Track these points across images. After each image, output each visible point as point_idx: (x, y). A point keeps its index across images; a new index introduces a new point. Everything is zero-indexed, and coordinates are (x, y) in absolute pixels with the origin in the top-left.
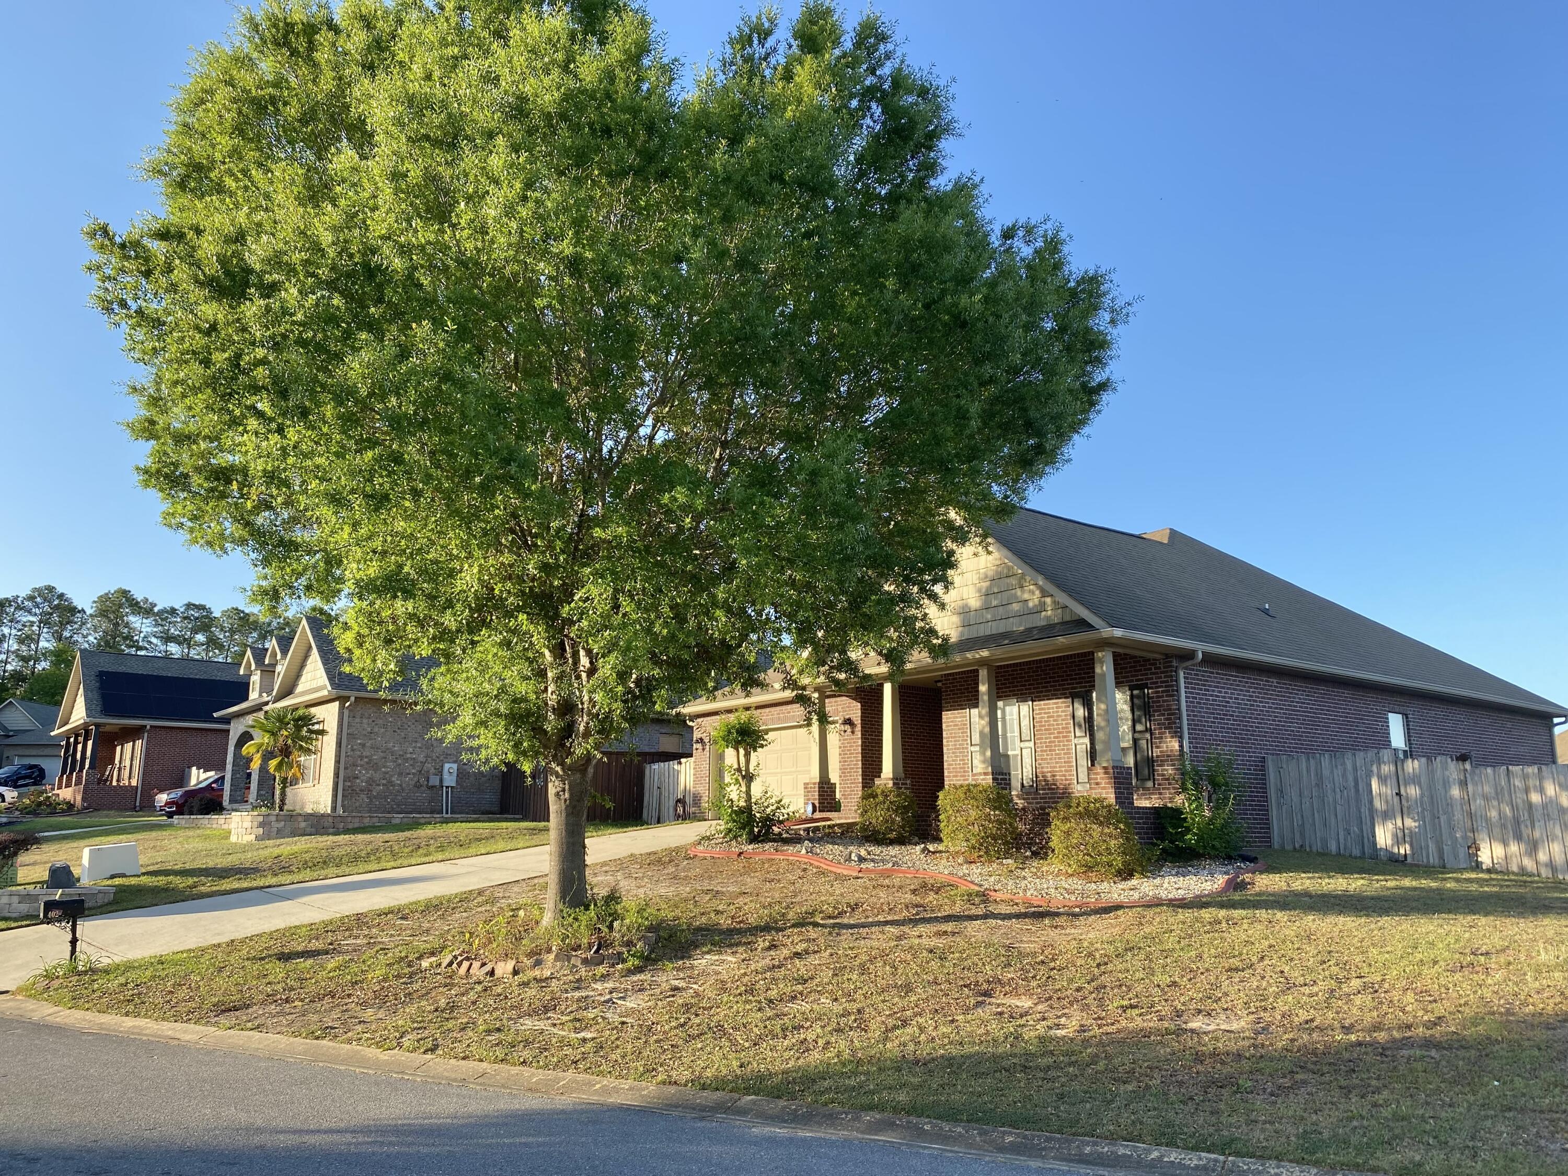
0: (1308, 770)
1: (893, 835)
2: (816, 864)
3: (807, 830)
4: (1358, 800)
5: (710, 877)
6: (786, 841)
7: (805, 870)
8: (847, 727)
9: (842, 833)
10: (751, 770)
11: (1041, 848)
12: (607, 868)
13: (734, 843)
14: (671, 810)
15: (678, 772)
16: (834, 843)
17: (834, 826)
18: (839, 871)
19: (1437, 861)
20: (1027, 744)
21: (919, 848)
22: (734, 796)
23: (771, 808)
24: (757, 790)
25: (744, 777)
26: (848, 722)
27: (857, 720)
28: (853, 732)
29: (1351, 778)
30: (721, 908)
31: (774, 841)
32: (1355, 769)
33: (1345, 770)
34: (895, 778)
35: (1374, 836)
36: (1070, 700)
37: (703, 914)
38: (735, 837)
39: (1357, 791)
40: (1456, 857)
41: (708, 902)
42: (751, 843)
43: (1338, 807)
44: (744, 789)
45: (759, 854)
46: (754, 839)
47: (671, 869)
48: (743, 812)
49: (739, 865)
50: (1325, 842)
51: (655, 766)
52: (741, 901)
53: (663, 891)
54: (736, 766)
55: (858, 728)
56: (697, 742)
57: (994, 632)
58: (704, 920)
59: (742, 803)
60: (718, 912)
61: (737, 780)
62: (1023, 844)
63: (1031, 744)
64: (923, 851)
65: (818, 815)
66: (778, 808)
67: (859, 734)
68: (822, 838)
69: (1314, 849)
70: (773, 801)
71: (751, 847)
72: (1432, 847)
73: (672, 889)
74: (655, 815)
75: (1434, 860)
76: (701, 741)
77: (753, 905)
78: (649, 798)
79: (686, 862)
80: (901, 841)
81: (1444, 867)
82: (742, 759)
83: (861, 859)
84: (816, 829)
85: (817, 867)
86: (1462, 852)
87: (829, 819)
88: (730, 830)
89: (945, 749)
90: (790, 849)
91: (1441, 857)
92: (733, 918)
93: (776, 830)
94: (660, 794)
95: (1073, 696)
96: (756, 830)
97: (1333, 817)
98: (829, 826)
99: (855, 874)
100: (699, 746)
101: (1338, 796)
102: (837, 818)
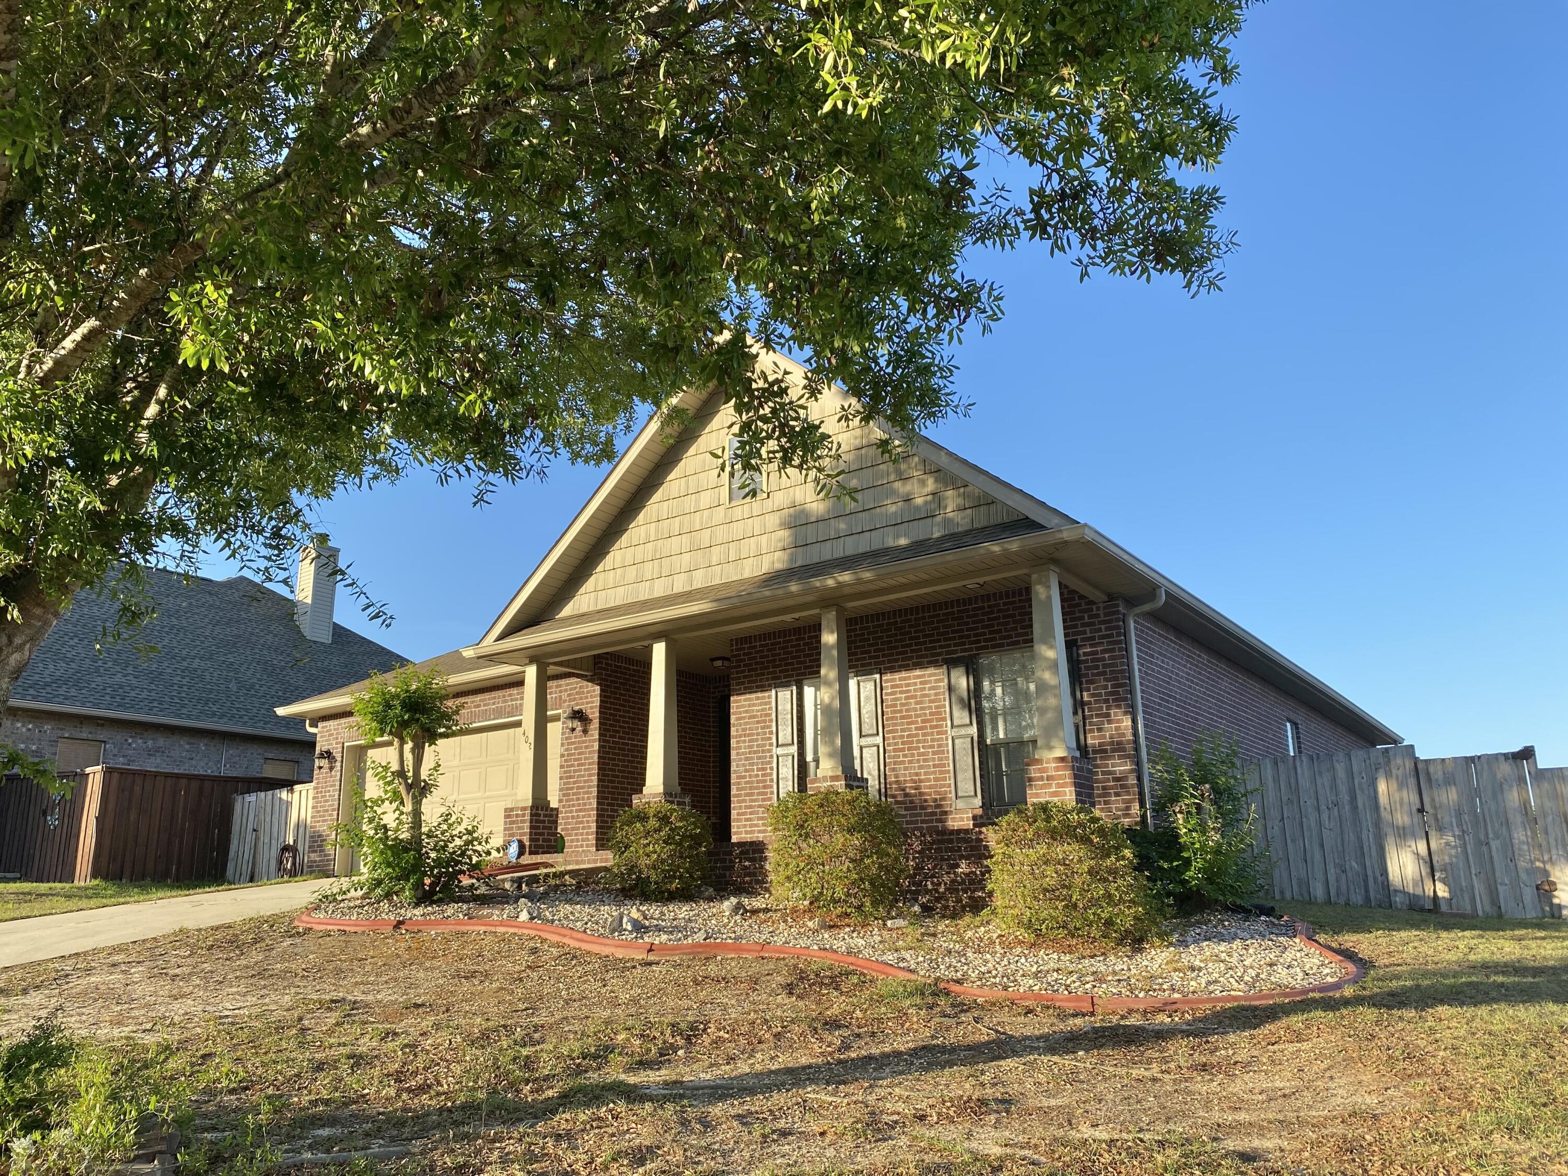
0: (1276, 780)
1: (675, 885)
2: (554, 938)
3: (519, 881)
4: (1357, 821)
5: (338, 972)
6: (484, 900)
7: (534, 951)
8: (577, 724)
9: (579, 886)
10: (424, 775)
11: (937, 900)
12: (117, 958)
13: (385, 905)
14: (273, 863)
15: (289, 804)
16: (569, 901)
17: (562, 874)
18: (605, 951)
19: (1488, 908)
20: (870, 740)
21: (727, 905)
22: (389, 819)
23: (458, 842)
24: (431, 810)
25: (409, 787)
26: (578, 715)
27: (594, 713)
28: (585, 731)
29: (1343, 788)
30: (365, 1045)
31: (461, 900)
32: (1351, 775)
33: (1334, 779)
34: (668, 794)
35: (1385, 872)
36: (944, 669)
37: (319, 1067)
38: (388, 895)
39: (1355, 808)
40: (1520, 900)
41: (330, 1032)
42: (417, 905)
43: (1326, 833)
44: (408, 808)
45: (436, 923)
46: (425, 898)
47: (256, 956)
48: (406, 850)
49: (400, 945)
50: (1305, 884)
51: (251, 798)
52: (410, 1025)
53: (227, 1006)
54: (395, 767)
55: (595, 725)
56: (322, 756)
57: (848, 553)
58: (322, 1086)
59: (404, 836)
60: (358, 1061)
61: (396, 793)
62: (903, 893)
63: (879, 739)
64: (738, 908)
65: (527, 859)
66: (468, 843)
67: (595, 733)
68: (545, 894)
69: (1288, 895)
70: (461, 828)
71: (418, 911)
72: (1479, 887)
73: (252, 1000)
74: (246, 870)
75: (1483, 906)
76: (328, 755)
77: (443, 1037)
78: (240, 847)
79: (289, 941)
80: (686, 895)
81: (1500, 916)
82: (409, 757)
83: (639, 928)
84: (534, 880)
85: (558, 945)
86: (1529, 894)
87: (546, 865)
88: (379, 883)
89: (733, 753)
90: (496, 914)
91: (1495, 902)
92: (399, 1077)
93: (466, 881)
94: (257, 839)
95: (951, 663)
96: (427, 881)
97: (1316, 847)
98: (555, 875)
99: (640, 956)
100: (324, 763)
101: (1325, 816)
102: (560, 862)
